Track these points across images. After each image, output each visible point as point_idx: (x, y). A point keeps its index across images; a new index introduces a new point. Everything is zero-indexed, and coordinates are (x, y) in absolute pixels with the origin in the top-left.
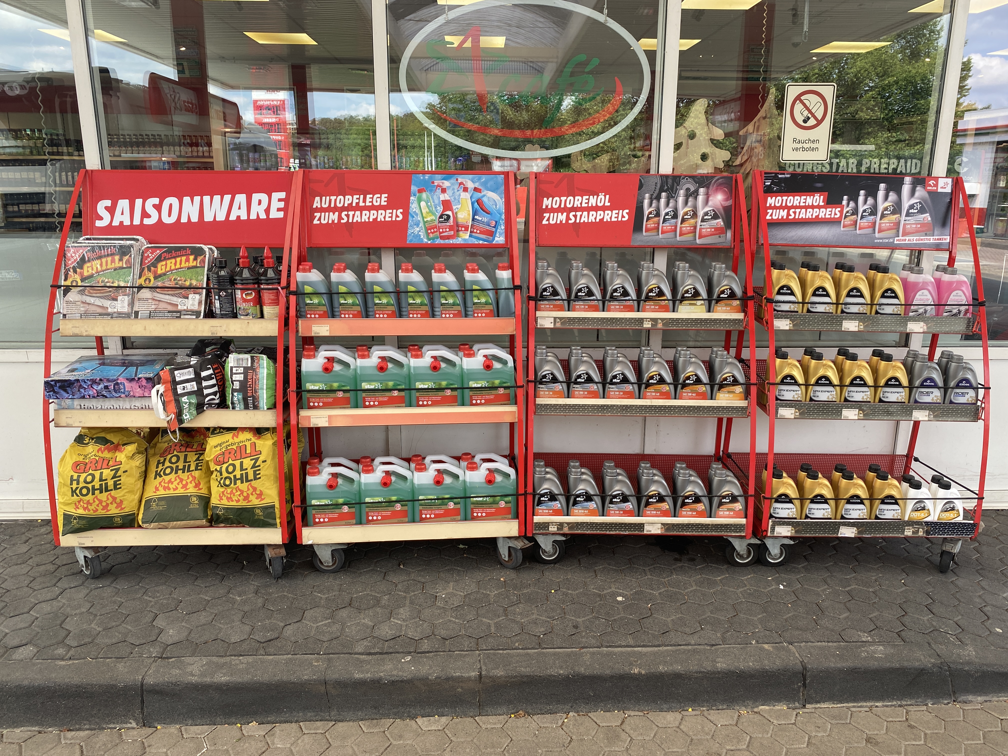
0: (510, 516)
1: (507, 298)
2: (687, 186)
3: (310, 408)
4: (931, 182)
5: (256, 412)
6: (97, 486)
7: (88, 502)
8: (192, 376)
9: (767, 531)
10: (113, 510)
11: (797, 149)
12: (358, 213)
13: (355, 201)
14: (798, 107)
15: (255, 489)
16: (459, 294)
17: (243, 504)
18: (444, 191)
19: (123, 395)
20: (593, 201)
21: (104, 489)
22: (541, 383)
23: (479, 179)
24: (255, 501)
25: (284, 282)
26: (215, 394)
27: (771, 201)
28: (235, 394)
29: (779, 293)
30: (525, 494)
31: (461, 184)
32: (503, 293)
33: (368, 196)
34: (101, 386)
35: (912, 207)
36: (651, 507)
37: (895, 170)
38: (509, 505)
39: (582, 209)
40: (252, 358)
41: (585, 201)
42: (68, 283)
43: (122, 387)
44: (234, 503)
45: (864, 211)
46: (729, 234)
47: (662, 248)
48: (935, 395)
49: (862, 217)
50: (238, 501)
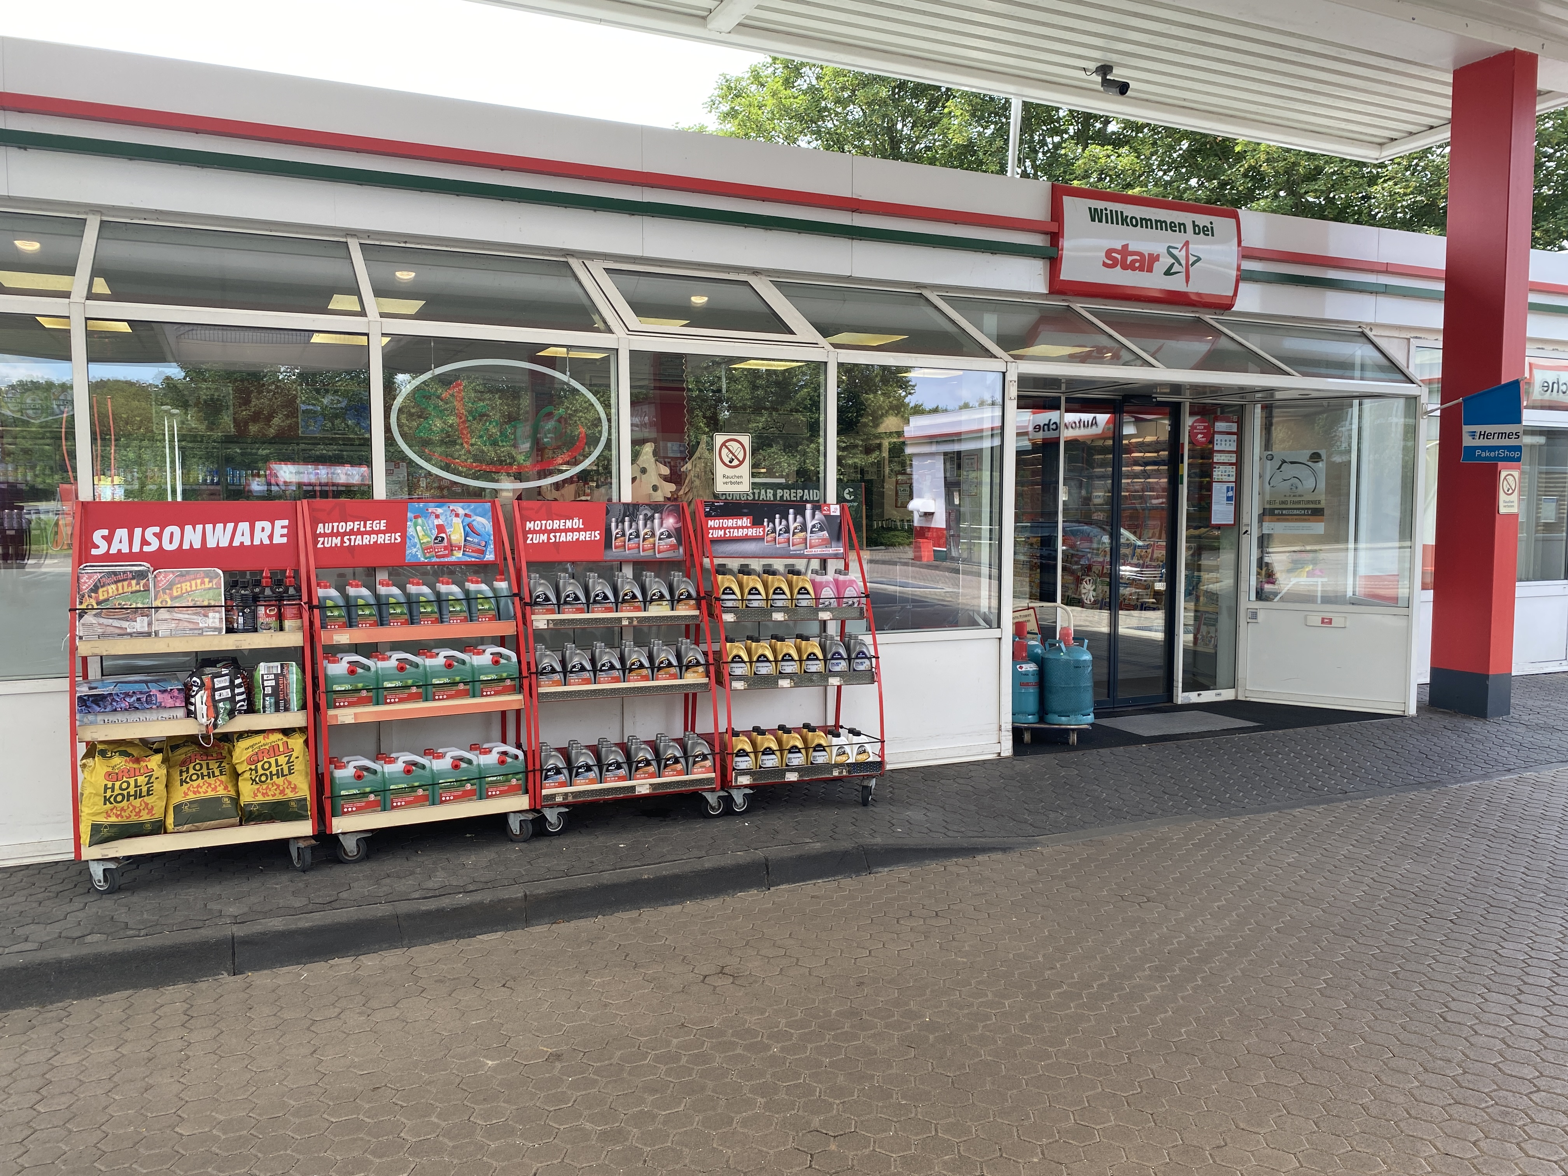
0: (521, 792)
1: (507, 603)
2: (645, 512)
3: (336, 707)
4: (825, 508)
5: (287, 714)
6: (132, 793)
7: (122, 809)
8: (227, 684)
9: (731, 782)
10: (145, 817)
11: (726, 483)
12: (359, 537)
13: (356, 527)
14: (725, 451)
15: (290, 783)
16: (464, 602)
17: (279, 797)
18: (437, 517)
19: (154, 707)
20: (569, 524)
21: (138, 795)
22: (542, 674)
23: (469, 506)
24: (290, 795)
25: (305, 598)
26: (243, 700)
27: (711, 523)
28: (267, 698)
29: (724, 593)
30: (534, 771)
31: (453, 510)
32: (502, 601)
33: (368, 522)
34: (134, 698)
35: (814, 526)
36: (640, 771)
37: (802, 497)
38: (520, 782)
39: (560, 531)
40: (282, 665)
41: (562, 524)
42: (84, 606)
43: (154, 698)
44: (271, 798)
45: (781, 530)
46: (681, 550)
47: (627, 562)
48: (842, 665)
49: (779, 535)
50: (274, 795)
